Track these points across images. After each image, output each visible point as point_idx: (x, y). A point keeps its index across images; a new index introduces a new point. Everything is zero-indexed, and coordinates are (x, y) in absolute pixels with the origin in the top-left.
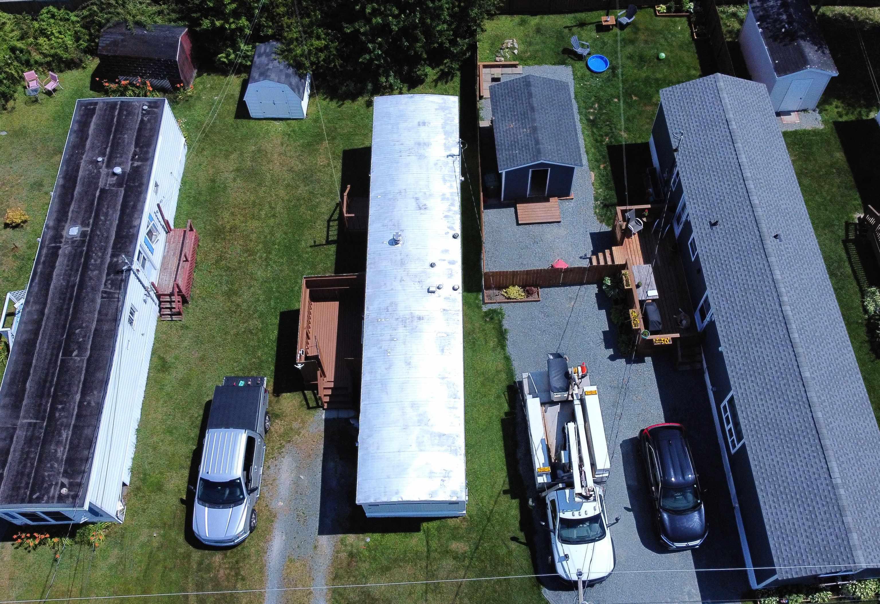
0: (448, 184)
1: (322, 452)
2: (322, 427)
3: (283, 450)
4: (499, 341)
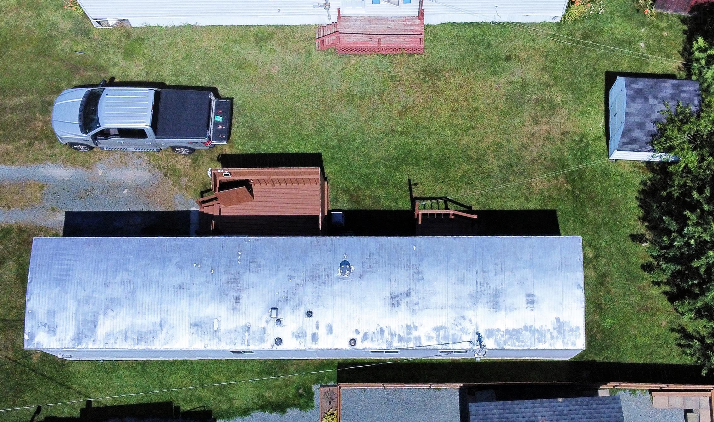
0: (433, 334)
1: (152, 210)
2: (180, 208)
3: (157, 170)
4: (271, 404)
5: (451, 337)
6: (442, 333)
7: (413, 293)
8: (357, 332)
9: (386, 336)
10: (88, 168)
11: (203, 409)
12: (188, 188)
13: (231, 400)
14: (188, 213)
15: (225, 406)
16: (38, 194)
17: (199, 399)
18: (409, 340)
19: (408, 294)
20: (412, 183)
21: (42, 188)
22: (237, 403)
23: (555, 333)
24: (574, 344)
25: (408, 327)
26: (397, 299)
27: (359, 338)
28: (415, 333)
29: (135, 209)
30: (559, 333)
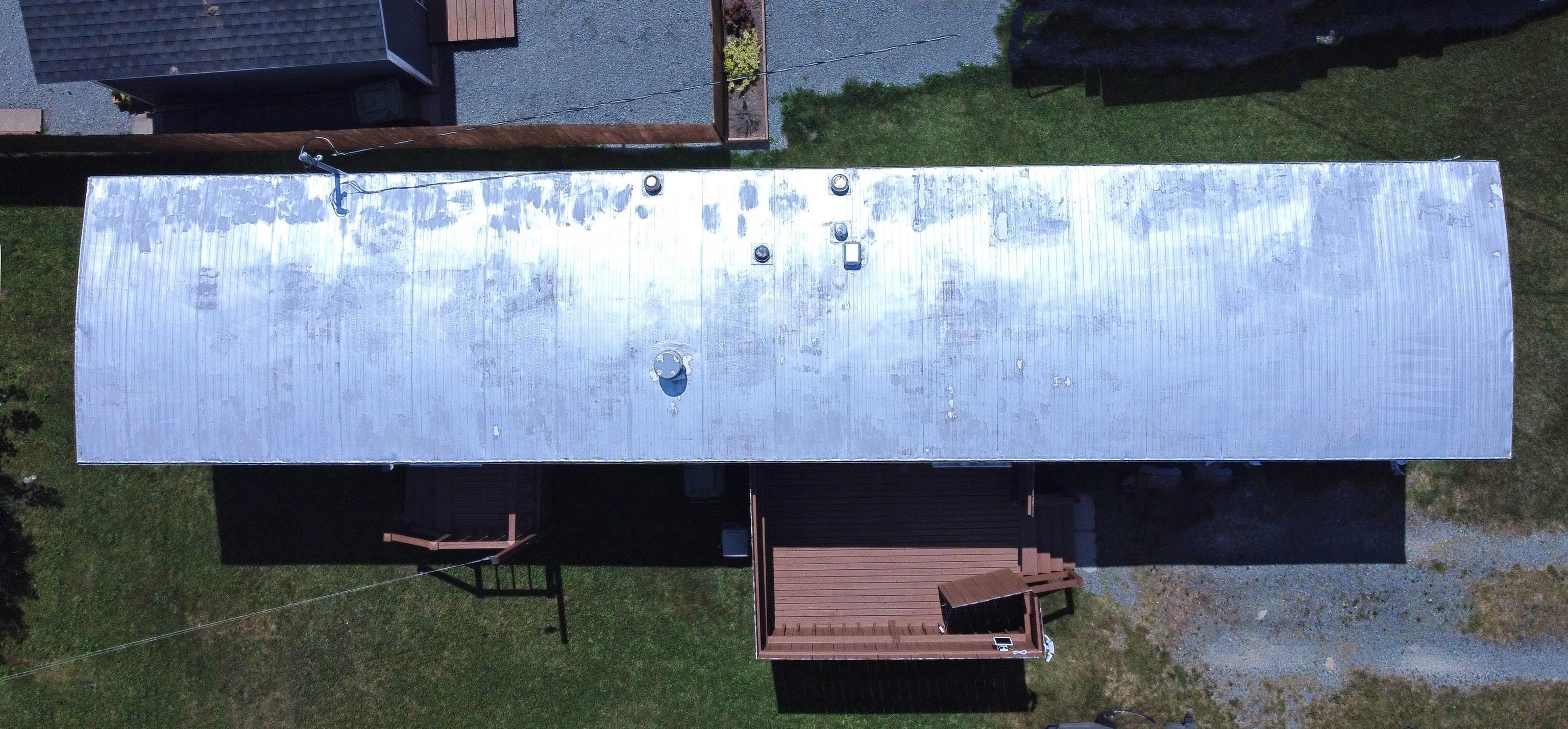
0: (453, 208)
1: (1194, 567)
2: (1124, 572)
3: (1188, 669)
4: (880, 105)
5: (410, 202)
6: (431, 212)
7: (500, 311)
8: (642, 212)
9: (569, 203)
10: (1362, 675)
11: (1033, 91)
12: (1108, 622)
13: (971, 112)
14: (1102, 562)
15: (984, 97)
16: (1483, 607)
17: (1043, 111)
18: (513, 193)
19: (513, 307)
20: (557, 635)
21: (1475, 624)
22: (957, 103)
23: (155, 213)
24: (113, 191)
25: (514, 226)
26: (540, 295)
27: (638, 197)
28: (498, 209)
29: (1235, 570)
30: (145, 214)
